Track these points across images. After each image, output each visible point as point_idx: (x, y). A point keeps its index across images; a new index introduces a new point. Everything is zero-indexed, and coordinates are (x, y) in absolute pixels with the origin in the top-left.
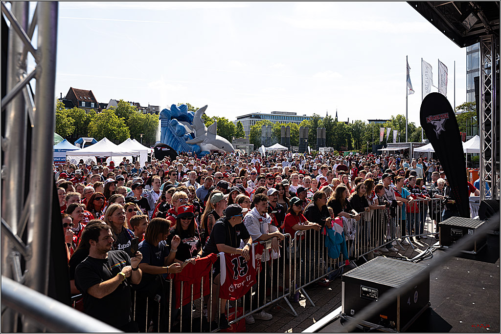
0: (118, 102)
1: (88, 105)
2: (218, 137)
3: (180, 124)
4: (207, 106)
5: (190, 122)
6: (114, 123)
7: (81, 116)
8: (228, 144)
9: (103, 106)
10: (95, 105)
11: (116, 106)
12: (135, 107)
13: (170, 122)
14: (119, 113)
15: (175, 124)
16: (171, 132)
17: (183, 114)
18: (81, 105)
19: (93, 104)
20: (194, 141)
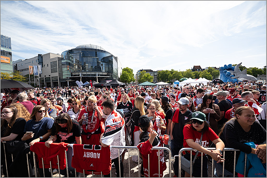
0: (208, 68)
1: (199, 70)
2: (248, 75)
3: (228, 71)
4: (242, 63)
5: (233, 70)
6: (207, 74)
7: (197, 73)
8: (253, 78)
9: (204, 69)
10: (201, 70)
11: (208, 69)
12: (214, 68)
13: (224, 71)
14: (209, 71)
15: (226, 72)
16: (224, 75)
17: (230, 68)
18: (197, 70)
19: (200, 69)
20: (234, 77)
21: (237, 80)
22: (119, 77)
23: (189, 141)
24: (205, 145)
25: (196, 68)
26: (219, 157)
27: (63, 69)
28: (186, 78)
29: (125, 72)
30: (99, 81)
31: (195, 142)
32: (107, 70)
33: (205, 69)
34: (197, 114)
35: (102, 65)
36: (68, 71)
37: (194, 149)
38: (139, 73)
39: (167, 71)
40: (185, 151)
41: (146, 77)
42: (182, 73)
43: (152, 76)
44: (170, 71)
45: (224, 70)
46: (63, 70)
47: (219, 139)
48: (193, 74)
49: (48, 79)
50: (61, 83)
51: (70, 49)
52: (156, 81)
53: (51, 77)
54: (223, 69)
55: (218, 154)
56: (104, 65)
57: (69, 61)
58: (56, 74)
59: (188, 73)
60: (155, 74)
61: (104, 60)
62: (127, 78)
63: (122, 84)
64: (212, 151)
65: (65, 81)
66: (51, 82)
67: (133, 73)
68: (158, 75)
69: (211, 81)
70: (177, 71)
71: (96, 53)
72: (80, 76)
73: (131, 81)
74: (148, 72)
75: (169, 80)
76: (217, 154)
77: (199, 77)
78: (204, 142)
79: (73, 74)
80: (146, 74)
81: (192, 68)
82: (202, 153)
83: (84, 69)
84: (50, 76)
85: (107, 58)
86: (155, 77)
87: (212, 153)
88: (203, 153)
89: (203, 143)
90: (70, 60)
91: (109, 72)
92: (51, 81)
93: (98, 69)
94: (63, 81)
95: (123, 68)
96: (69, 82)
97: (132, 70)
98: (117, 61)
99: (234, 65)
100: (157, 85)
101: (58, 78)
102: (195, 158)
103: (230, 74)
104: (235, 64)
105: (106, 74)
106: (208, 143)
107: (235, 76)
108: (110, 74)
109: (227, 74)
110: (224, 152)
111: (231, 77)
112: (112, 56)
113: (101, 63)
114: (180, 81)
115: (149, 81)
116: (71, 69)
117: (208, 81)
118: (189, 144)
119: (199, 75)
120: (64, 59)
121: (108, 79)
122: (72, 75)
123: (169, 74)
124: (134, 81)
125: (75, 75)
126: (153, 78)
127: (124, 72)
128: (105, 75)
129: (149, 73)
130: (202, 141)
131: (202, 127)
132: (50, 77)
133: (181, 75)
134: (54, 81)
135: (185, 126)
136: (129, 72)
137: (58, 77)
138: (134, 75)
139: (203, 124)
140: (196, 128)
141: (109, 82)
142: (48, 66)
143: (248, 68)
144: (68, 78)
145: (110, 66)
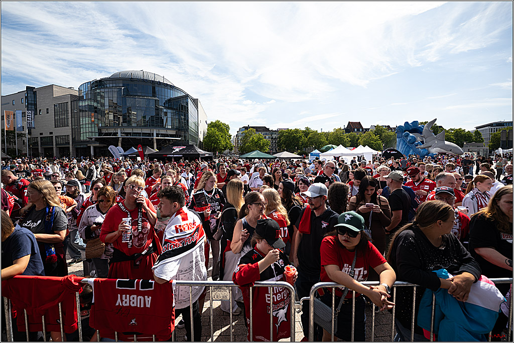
1: (358, 130)
2: (446, 143)
3: (411, 135)
4: (436, 119)
8: (456, 147)
9: (367, 130)
11: (374, 129)
13: (404, 134)
14: (376, 133)
15: (407, 135)
16: (404, 141)
17: (414, 128)
18: (354, 130)
19: (361, 129)
20: (422, 146)
21: (426, 151)
22: (202, 140)
23: (331, 269)
24: (361, 276)
25: (354, 127)
26: (384, 300)
27: (81, 119)
28: (334, 146)
29: (213, 130)
30: (158, 146)
31: (341, 270)
32: (176, 124)
33: (369, 129)
34: (348, 217)
35: (166, 114)
36: (93, 125)
37: (338, 284)
38: (241, 132)
39: (297, 131)
40: (323, 288)
41: (256, 142)
42: (327, 135)
43: (266, 139)
44: (303, 132)
45: (405, 131)
46: (81, 122)
47: (387, 265)
48: (347, 137)
49: (46, 141)
50: (77, 149)
51: (98, 79)
52: (274, 149)
53: (54, 135)
54: (402, 130)
55: (382, 294)
56: (169, 115)
57: (95, 104)
58: (67, 131)
59: (337, 135)
60: (274, 136)
61: (171, 105)
62: (216, 142)
63: (206, 155)
64: (372, 288)
65: (85, 146)
66: (54, 146)
67: (230, 132)
68: (280, 138)
69: (380, 153)
70: (317, 131)
71: (154, 88)
72: (119, 135)
73: (225, 149)
74: (260, 131)
75: (301, 149)
76: (380, 293)
77: (357, 144)
78: (359, 269)
79: (104, 131)
80: (255, 136)
81: (346, 127)
82: (354, 292)
83: (127, 120)
84: (51, 133)
85: (177, 100)
86: (274, 141)
87: (371, 292)
88: (356, 292)
89: (357, 273)
90: (98, 102)
91: (179, 130)
92: (54, 144)
93: (157, 122)
94: (82, 146)
95: (209, 122)
96: (95, 147)
97: (228, 127)
98: (197, 106)
99: (422, 123)
100: (276, 158)
101: (71, 138)
102: (342, 302)
103: (415, 139)
104: (424, 121)
105: (173, 132)
106: (366, 272)
107: (423, 143)
108: (183, 133)
109: (410, 140)
110: (395, 289)
111: (417, 146)
112: (187, 96)
113: (165, 110)
114: (322, 152)
115: (261, 149)
116: (98, 119)
117: (375, 152)
118: (330, 275)
119: (357, 140)
120: (85, 98)
121: (177, 144)
122: (100, 134)
123: (300, 137)
124: (231, 149)
125: (106, 134)
126: (270, 143)
127: (211, 130)
128: (172, 136)
129: (261, 134)
130: (355, 269)
131: (356, 241)
132: (51, 135)
133: (323, 139)
134: (61, 144)
135: (324, 240)
136: (221, 130)
137: (71, 136)
138: (232, 137)
139: (359, 236)
140: (344, 243)
141: (180, 150)
142: (48, 113)
143: (447, 130)
144: (92, 139)
145: (182, 117)
